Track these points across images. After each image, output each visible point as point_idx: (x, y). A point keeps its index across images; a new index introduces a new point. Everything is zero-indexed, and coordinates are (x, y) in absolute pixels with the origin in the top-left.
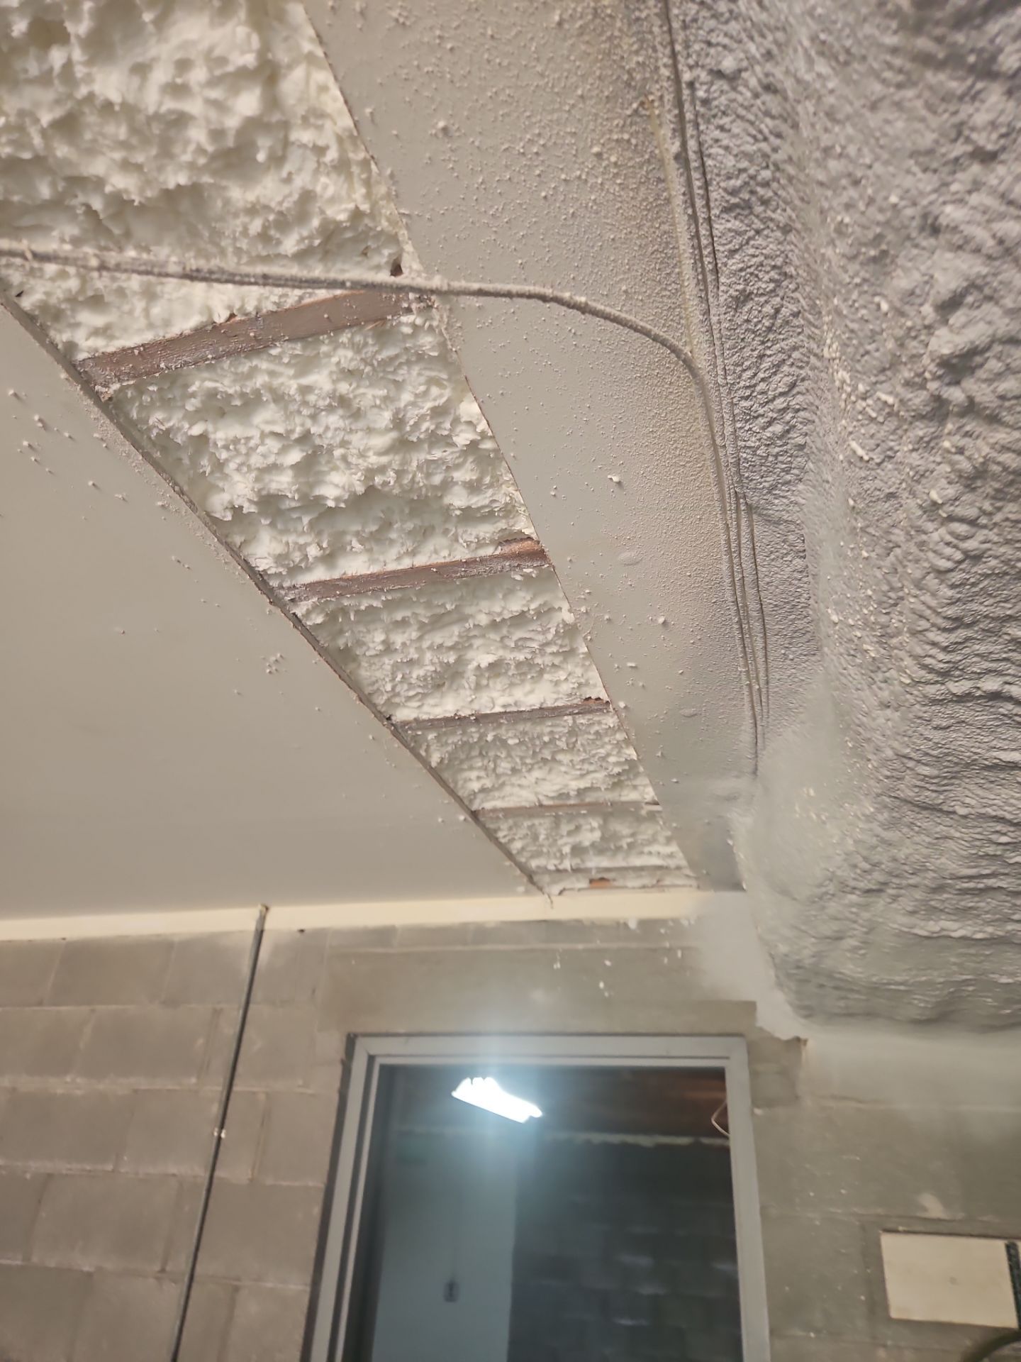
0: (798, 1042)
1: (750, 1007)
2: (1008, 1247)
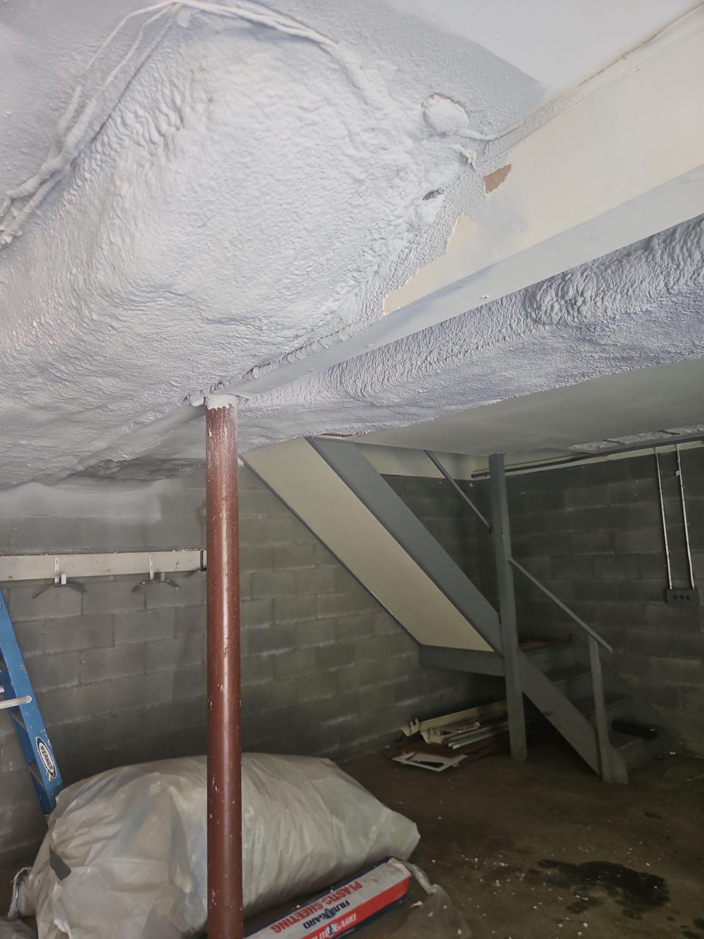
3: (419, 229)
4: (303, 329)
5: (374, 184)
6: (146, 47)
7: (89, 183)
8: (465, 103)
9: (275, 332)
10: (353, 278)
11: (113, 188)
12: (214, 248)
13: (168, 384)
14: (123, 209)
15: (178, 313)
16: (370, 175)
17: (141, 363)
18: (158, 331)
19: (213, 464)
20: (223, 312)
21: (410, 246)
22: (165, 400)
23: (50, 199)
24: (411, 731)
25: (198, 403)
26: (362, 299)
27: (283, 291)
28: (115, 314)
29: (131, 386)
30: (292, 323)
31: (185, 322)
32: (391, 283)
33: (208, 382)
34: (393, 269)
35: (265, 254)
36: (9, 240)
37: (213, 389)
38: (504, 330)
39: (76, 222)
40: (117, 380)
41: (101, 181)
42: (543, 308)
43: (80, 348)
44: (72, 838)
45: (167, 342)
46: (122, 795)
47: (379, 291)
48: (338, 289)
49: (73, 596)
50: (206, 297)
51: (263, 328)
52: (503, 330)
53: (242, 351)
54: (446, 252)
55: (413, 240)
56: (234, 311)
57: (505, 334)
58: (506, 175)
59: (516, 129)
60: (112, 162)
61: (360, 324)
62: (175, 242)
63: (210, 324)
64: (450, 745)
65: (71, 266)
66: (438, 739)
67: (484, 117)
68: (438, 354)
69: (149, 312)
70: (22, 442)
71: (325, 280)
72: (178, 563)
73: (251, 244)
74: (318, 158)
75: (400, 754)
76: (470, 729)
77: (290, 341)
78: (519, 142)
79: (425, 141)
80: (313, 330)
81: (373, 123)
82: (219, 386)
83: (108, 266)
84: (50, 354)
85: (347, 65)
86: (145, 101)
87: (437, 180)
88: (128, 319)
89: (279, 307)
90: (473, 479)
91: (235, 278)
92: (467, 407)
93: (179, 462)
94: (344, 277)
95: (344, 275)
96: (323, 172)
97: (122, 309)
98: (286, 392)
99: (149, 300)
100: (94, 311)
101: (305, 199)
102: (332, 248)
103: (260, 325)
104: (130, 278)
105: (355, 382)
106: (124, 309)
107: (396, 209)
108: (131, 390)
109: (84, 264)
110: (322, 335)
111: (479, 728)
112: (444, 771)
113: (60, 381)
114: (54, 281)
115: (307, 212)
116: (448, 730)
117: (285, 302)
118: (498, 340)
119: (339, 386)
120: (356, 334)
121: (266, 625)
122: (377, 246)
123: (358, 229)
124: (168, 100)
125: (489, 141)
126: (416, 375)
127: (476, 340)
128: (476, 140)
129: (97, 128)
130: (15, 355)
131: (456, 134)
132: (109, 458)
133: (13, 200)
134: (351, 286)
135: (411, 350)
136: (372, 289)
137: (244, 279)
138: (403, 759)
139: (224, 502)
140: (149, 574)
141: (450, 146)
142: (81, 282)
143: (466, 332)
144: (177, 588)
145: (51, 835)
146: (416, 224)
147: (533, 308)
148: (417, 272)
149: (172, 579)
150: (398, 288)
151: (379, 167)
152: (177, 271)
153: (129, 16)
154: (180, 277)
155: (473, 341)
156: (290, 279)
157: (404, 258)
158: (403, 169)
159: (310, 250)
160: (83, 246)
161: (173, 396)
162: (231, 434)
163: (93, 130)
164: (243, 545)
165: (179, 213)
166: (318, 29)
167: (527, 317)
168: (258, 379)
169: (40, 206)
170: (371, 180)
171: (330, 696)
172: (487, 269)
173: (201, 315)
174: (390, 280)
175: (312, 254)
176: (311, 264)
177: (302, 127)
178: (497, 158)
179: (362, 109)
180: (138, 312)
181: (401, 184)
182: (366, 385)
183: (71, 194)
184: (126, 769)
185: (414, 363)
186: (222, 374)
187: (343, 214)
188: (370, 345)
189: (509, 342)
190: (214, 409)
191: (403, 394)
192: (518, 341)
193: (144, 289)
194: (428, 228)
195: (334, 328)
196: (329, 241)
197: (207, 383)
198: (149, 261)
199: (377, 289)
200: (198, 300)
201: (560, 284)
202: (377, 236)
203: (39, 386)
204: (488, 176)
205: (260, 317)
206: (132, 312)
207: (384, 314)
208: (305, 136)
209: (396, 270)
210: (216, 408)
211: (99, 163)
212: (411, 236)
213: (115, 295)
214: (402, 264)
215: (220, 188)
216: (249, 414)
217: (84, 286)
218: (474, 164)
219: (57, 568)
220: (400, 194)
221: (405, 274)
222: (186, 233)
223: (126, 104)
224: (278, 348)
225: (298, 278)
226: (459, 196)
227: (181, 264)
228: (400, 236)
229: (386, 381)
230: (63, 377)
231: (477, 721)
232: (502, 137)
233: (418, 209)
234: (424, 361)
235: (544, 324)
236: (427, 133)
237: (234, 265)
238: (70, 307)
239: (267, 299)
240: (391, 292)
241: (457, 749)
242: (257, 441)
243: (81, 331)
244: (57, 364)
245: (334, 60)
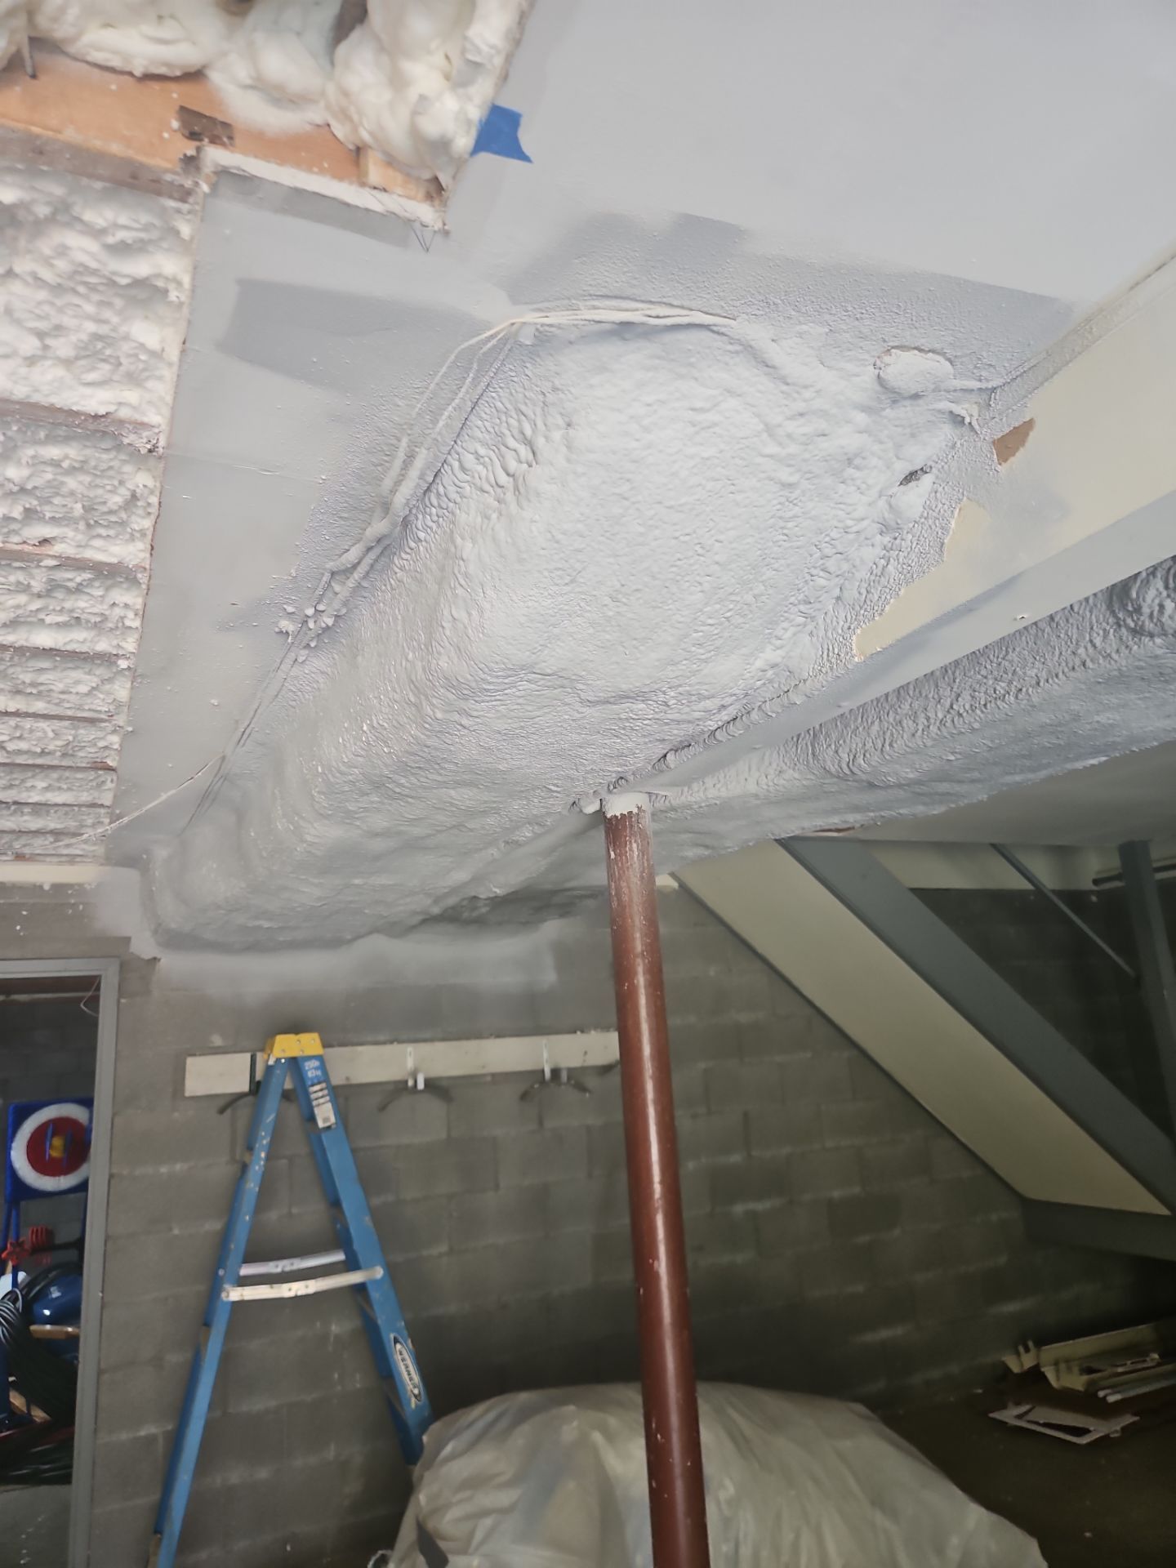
0: (155, 960)
1: (127, 940)
2: (252, 1056)
3: (898, 529)
4: (731, 696)
5: (814, 484)
6: (483, 376)
7: (424, 543)
8: (943, 349)
9: (688, 706)
10: (800, 614)
11: (453, 549)
12: (588, 608)
13: (544, 789)
14: (466, 575)
15: (547, 698)
16: (806, 473)
17: (505, 767)
18: (522, 724)
19: (619, 900)
20: (609, 690)
21: (887, 554)
22: (544, 811)
23: (378, 566)
24: (1022, 1365)
25: (591, 808)
26: (820, 639)
27: (693, 649)
28: (464, 710)
29: (495, 797)
30: (713, 691)
31: (559, 709)
32: (862, 612)
33: (601, 781)
34: (864, 591)
35: (660, 605)
36: (330, 622)
37: (612, 787)
38: (1081, 651)
39: (410, 593)
40: (475, 790)
41: (439, 540)
42: (1146, 610)
43: (423, 755)
44: (448, 1506)
45: (536, 737)
46: (521, 1437)
47: (846, 626)
48: (779, 632)
49: (435, 1108)
50: (584, 673)
51: (670, 703)
52: (1079, 651)
53: (644, 736)
54: (945, 559)
55: (890, 545)
56: (624, 687)
57: (1084, 656)
58: (1027, 435)
59: (1035, 366)
60: (450, 515)
61: (820, 678)
62: (535, 608)
63: (593, 706)
64: (1101, 1394)
65: (407, 650)
66: (1077, 1382)
67: (979, 359)
68: (970, 698)
69: (509, 702)
70: (357, 881)
71: (755, 623)
72: (586, 1053)
73: (639, 595)
74: (723, 467)
75: (1004, 1407)
76: (1140, 1366)
77: (714, 714)
78: (1042, 384)
79: (888, 410)
80: (747, 695)
81: (800, 406)
82: (620, 782)
83: (452, 649)
84: (386, 765)
85: (753, 343)
86: (487, 437)
87: (917, 455)
88: (482, 713)
89: (690, 672)
90: (1095, 888)
91: (622, 642)
92: (1043, 774)
93: (575, 893)
94: (786, 614)
95: (786, 612)
96: (733, 485)
97: (473, 702)
98: (728, 777)
99: (507, 686)
100: (438, 708)
101: (711, 524)
102: (761, 579)
103: (665, 700)
104: (481, 662)
105: (837, 752)
106: (476, 701)
107: (855, 510)
108: (495, 802)
109: (423, 647)
110: (764, 698)
111: (1159, 1365)
112: (1089, 1444)
113: (401, 797)
114: (387, 670)
115: (717, 541)
116: (1095, 1365)
117: (698, 664)
118: (1074, 668)
119: (811, 761)
120: (816, 693)
121: (736, 1158)
122: (831, 564)
123: (798, 548)
124: (515, 432)
125: (994, 389)
126: (937, 734)
127: (1035, 671)
128: (973, 390)
129: (431, 479)
130: (343, 768)
131: (937, 390)
132: (473, 894)
133: (333, 574)
134: (799, 625)
135: (924, 695)
136: (835, 623)
137: (635, 642)
138: (1009, 1415)
139: (639, 961)
140: (543, 1071)
141: (931, 407)
142: (420, 671)
143: (1016, 659)
144: (587, 1095)
145: (418, 1499)
146: (893, 524)
147: (1128, 611)
148: (902, 592)
149: (576, 1079)
150: (873, 619)
151: (819, 460)
152: (541, 645)
153: (459, 349)
154: (546, 652)
155: (1029, 673)
156: (702, 631)
157: (879, 574)
158: (856, 455)
159: (726, 588)
160: (420, 624)
161: (553, 805)
162: (643, 852)
163: (427, 482)
164: (674, 1021)
165: (539, 571)
166: (705, 309)
167: (1120, 626)
168: (676, 767)
169: (366, 576)
170: (808, 479)
171: (860, 1288)
172: (1011, 582)
173: (580, 697)
174: (861, 608)
175: (731, 594)
176: (731, 606)
177: (697, 433)
178: (1010, 411)
179: (782, 392)
180: (494, 703)
181: (857, 474)
182: (855, 756)
183: (403, 559)
184: (524, 1397)
185: (931, 715)
186: (619, 769)
187: (770, 533)
188: (844, 704)
189: (1092, 669)
190: (616, 817)
191: (921, 764)
192: (1108, 666)
193: (499, 674)
194: (911, 525)
195: (782, 686)
196: (753, 572)
197: (601, 783)
198: (504, 637)
199: (842, 623)
200: (574, 677)
201: (1169, 569)
202: (828, 551)
203: (375, 806)
204: (998, 439)
205: (664, 689)
206: (487, 704)
207: (856, 659)
208: (702, 444)
209: (867, 592)
210: (618, 814)
211: (435, 518)
212: (887, 539)
213: (463, 685)
214: (876, 584)
215: (590, 531)
216: (672, 815)
217: (423, 677)
218: (974, 423)
219: (410, 1064)
220: (859, 489)
221: (883, 597)
222: (549, 594)
223: (464, 445)
224: (698, 725)
225: (713, 628)
226: (957, 473)
227: (546, 635)
228: (869, 542)
229: (888, 748)
230: (404, 793)
231: (1154, 1351)
232: (1014, 379)
233: (893, 501)
234: (948, 712)
235: (1152, 636)
236: (888, 401)
237: (619, 626)
238: (407, 704)
239: (671, 663)
240: (864, 626)
241: (1116, 1403)
242: (691, 853)
243: (422, 734)
244: (396, 777)
245: (732, 340)
